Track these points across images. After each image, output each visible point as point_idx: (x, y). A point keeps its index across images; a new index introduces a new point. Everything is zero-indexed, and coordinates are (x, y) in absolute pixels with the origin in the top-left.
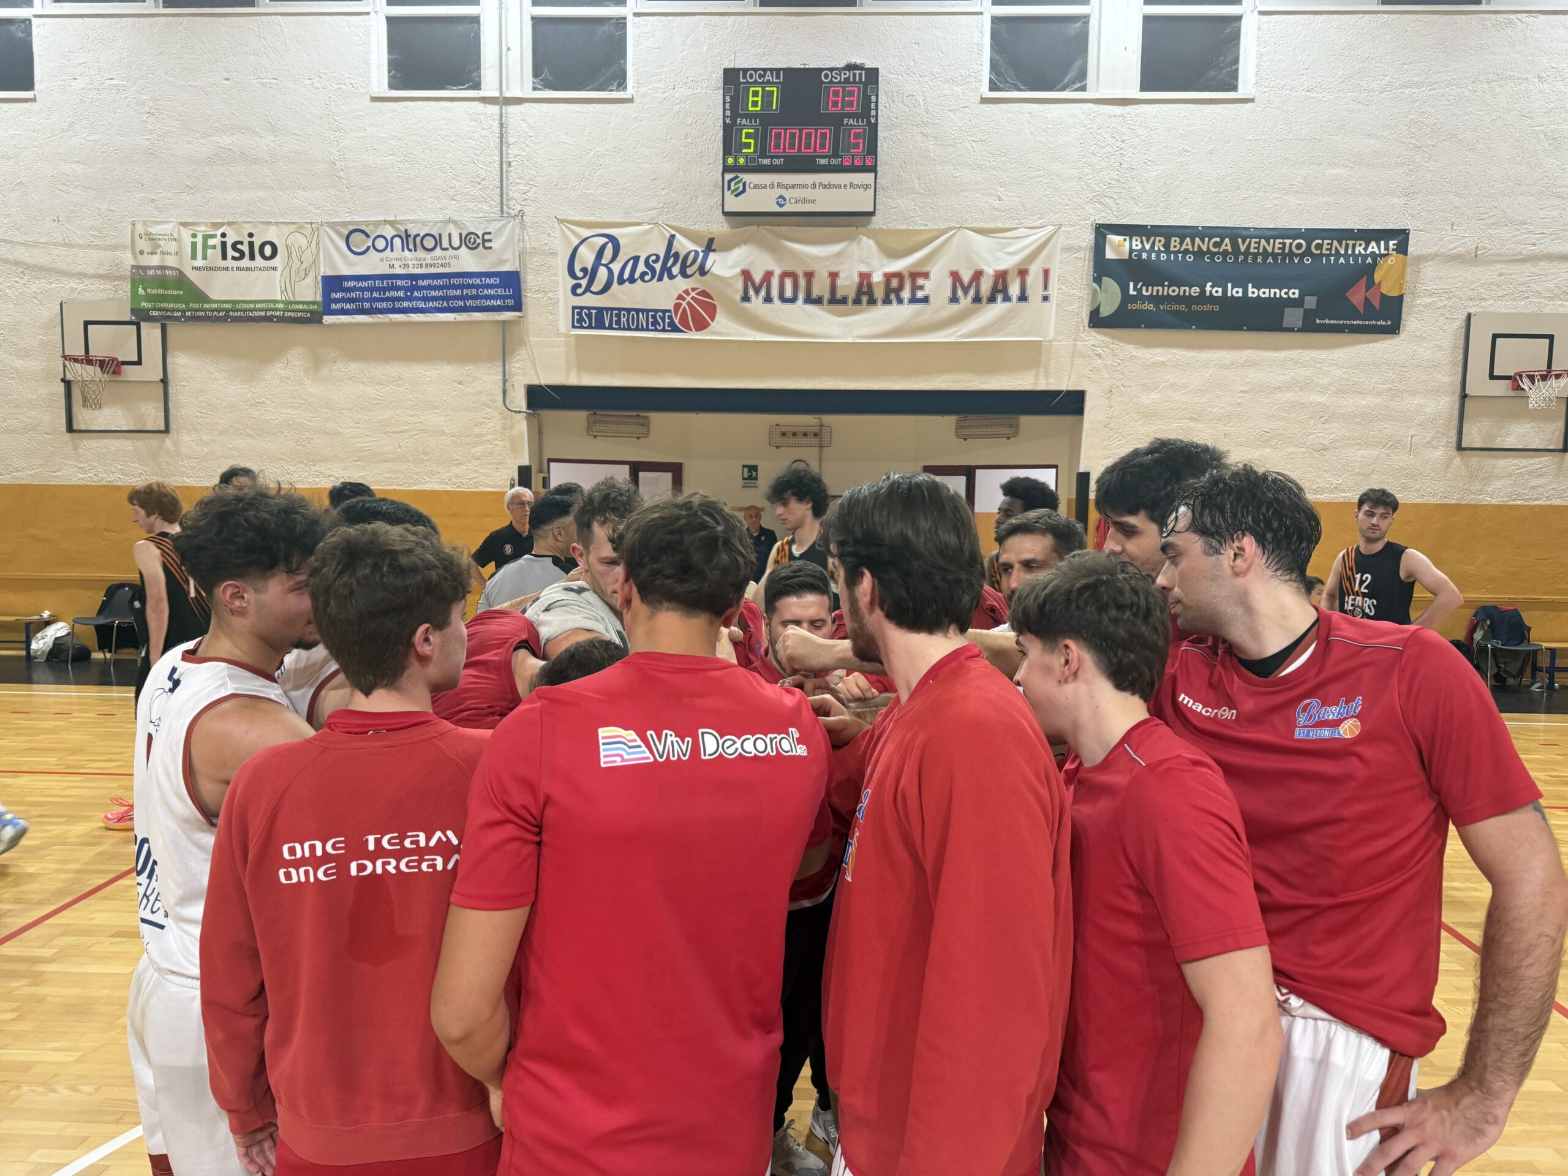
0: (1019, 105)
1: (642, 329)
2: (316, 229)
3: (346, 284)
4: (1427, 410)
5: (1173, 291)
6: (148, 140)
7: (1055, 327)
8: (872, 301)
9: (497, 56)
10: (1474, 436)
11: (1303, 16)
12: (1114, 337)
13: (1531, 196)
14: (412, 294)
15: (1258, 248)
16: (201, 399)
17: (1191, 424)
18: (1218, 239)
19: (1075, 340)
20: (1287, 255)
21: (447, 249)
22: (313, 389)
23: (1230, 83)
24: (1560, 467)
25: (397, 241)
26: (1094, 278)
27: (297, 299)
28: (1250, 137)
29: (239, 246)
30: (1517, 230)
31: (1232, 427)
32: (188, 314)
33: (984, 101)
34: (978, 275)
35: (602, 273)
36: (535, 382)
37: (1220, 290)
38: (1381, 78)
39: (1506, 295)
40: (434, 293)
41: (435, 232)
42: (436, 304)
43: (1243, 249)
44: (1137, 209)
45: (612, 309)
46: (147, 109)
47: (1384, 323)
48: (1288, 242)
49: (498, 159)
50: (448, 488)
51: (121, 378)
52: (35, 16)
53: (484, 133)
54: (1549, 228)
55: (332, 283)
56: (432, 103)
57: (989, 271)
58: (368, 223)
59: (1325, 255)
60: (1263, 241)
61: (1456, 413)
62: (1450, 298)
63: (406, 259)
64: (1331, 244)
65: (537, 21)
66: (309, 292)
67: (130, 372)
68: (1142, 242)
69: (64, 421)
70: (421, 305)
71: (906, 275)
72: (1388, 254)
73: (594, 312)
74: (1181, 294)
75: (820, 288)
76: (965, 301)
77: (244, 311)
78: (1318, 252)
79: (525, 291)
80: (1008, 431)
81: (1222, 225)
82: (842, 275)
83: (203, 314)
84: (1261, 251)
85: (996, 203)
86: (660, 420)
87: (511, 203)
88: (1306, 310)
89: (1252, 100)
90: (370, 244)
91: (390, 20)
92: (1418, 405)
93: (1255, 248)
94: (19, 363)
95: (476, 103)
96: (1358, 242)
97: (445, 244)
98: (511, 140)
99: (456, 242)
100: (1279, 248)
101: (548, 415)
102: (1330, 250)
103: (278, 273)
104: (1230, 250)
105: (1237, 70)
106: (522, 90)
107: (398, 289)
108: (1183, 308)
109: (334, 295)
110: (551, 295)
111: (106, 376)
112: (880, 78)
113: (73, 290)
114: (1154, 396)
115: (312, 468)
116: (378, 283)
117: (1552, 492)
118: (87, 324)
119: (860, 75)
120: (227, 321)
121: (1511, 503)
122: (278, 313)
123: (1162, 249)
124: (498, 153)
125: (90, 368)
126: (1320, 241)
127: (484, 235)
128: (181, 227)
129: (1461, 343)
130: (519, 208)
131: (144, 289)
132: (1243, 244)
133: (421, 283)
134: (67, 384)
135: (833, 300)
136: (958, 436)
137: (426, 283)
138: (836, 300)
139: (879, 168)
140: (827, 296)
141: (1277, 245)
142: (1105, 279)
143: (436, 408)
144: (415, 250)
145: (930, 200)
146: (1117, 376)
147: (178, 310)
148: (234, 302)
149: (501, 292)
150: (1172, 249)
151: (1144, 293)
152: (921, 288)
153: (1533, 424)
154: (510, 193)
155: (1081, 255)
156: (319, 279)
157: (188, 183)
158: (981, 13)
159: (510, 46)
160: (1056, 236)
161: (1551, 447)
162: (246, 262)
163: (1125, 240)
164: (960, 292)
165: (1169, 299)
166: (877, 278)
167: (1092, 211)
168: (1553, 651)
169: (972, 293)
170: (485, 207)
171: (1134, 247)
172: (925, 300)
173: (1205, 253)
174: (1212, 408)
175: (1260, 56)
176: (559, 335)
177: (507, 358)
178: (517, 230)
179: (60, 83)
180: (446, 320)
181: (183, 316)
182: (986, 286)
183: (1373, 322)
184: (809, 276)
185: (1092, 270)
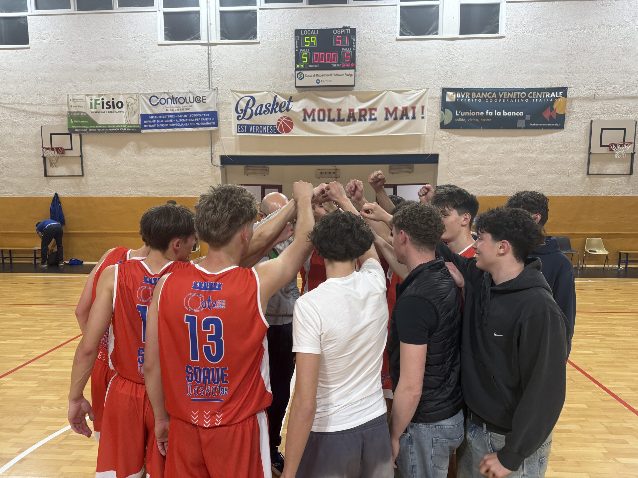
0: (411, 41)
1: (265, 133)
2: (138, 95)
3: (150, 117)
4: (575, 159)
5: (473, 114)
6: (73, 63)
7: (427, 129)
8: (354, 120)
9: (206, 27)
10: (594, 169)
11: (524, 3)
12: (450, 132)
13: (616, 73)
14: (175, 121)
15: (507, 96)
16: (95, 163)
17: (481, 166)
18: (491, 93)
19: (435, 134)
20: (518, 98)
21: (189, 103)
22: (138, 158)
23: (495, 30)
24: (628, 181)
25: (169, 100)
26: (442, 109)
27: (132, 123)
28: (503, 52)
29: (109, 103)
30: (611, 87)
31: (497, 167)
32: (90, 130)
33: (398, 40)
34: (396, 109)
35: (249, 111)
36: (223, 154)
37: (492, 113)
38: (556, 27)
39: (606, 113)
40: (184, 120)
41: (184, 96)
42: (185, 124)
43: (501, 96)
44: (458, 82)
45: (253, 125)
46: (72, 51)
47: (557, 125)
48: (519, 93)
49: (207, 67)
50: (191, 196)
51: (65, 155)
52: (28, 15)
53: (202, 57)
54: (624, 86)
55: (144, 117)
56: (181, 46)
57: (400, 108)
58: (158, 93)
59: (534, 98)
60: (509, 93)
61: (587, 160)
62: (584, 114)
63: (173, 107)
64: (536, 94)
65: (222, 13)
66: (136, 120)
67: (68, 153)
68: (461, 95)
69: (43, 172)
70: (179, 125)
71: (368, 109)
72: (559, 98)
73: (246, 126)
74: (476, 115)
75: (334, 115)
76: (391, 119)
77: (111, 128)
78: (531, 97)
79: (219, 119)
80: (409, 170)
81: (493, 87)
82: (342, 110)
83: (96, 130)
84: (508, 97)
85: (403, 80)
86: (272, 168)
87: (213, 84)
88: (526, 120)
89: (504, 37)
90: (159, 101)
91: (165, 14)
92: (571, 157)
93: (506, 96)
94: (25, 150)
95: (199, 45)
96: (547, 93)
97: (188, 101)
98: (212, 60)
99: (192, 100)
100: (515, 96)
101: (230, 167)
102: (536, 96)
103: (124, 114)
104: (496, 97)
105: (499, 24)
106: (216, 40)
107: (170, 119)
108: (477, 120)
109: (145, 122)
110: (229, 120)
111: (59, 155)
112: (356, 32)
113: (46, 122)
114: (466, 155)
115: (139, 189)
116: (162, 117)
117: (626, 191)
118: (51, 135)
119: (348, 31)
120: (105, 132)
121: (609, 195)
122: (124, 129)
123: (469, 97)
124: (207, 65)
125: (53, 152)
126: (531, 93)
127: (202, 97)
128: (87, 97)
129: (589, 132)
130: (216, 86)
131: (73, 121)
132: (501, 94)
133: (179, 116)
134: (44, 158)
135: (339, 120)
136: (390, 172)
137: (181, 116)
138: (340, 120)
139: (356, 67)
140: (336, 118)
141: (514, 95)
142: (446, 110)
143: (186, 165)
144: (176, 104)
145: (377, 80)
146: (451, 148)
147: (86, 129)
148: (107, 125)
149: (209, 119)
150: (473, 97)
151: (462, 115)
152: (374, 114)
153: (618, 164)
154: (213, 81)
155: (436, 100)
156: (140, 115)
157: (89, 79)
158: (396, 5)
159: (211, 23)
160: (426, 94)
161: (625, 173)
162: (111, 110)
163: (454, 94)
164: (389, 116)
165: (471, 117)
166: (356, 111)
167: (440, 83)
168: (627, 254)
169: (394, 116)
170: (203, 86)
171: (457, 97)
172: (375, 119)
173: (486, 99)
174: (490, 160)
175: (507, 19)
176: (232, 136)
177: (212, 145)
178: (216, 95)
179: (38, 41)
180: (189, 131)
181: (88, 131)
182: (399, 114)
183: (553, 125)
184: (329, 110)
185: (441, 106)
